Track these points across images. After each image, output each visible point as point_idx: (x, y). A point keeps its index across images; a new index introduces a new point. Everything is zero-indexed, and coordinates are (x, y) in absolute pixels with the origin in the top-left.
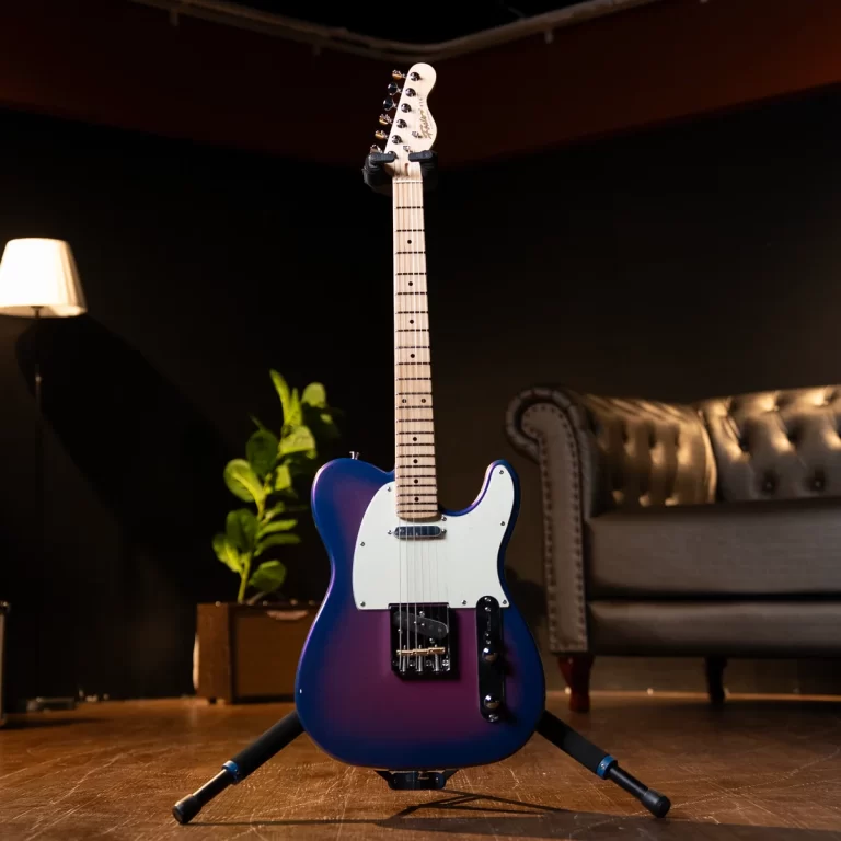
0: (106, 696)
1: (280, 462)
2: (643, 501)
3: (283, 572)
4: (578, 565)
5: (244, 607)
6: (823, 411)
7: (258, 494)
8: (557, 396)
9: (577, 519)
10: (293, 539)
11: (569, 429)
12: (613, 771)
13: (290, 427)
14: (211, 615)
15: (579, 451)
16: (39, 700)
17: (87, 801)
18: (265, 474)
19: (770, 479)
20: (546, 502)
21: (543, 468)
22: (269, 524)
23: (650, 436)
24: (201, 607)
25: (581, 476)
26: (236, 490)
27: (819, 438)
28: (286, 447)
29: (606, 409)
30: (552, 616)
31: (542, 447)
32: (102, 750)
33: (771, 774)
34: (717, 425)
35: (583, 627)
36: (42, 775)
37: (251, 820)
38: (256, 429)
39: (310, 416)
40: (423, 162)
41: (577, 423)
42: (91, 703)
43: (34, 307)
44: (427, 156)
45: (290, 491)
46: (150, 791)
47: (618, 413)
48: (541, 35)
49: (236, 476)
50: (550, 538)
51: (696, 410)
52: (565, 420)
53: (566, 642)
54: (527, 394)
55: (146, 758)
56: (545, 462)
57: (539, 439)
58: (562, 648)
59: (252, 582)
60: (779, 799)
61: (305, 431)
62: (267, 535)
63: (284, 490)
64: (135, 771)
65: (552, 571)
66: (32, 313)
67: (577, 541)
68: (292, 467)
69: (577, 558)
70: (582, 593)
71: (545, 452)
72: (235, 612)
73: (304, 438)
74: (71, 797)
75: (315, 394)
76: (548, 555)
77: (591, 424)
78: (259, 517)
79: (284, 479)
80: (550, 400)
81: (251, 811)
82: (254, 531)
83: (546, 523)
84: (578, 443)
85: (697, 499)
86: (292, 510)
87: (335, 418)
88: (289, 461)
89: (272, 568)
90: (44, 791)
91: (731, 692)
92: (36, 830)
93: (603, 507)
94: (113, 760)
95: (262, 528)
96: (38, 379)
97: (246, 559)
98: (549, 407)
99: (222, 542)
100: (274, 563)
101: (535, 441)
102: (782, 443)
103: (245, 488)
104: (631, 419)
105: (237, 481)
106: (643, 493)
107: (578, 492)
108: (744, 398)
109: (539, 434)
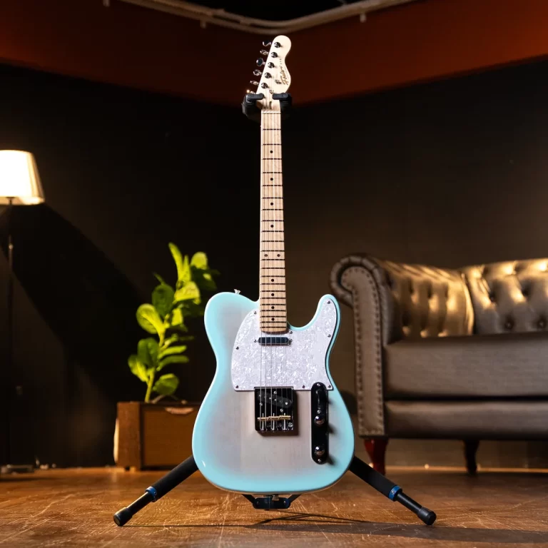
0: (54, 466)
1: (175, 306)
2: (423, 334)
3: (177, 381)
4: (378, 376)
5: (150, 405)
6: (545, 276)
7: (160, 328)
8: (365, 262)
9: (378, 346)
10: (184, 359)
11: (374, 284)
12: (399, 495)
13: (182, 283)
14: (127, 410)
15: (380, 299)
16: (9, 466)
17: (55, 516)
18: (165, 314)
19: (510, 321)
20: (357, 334)
21: (356, 311)
22: (166, 349)
23: (428, 290)
24: (120, 405)
25: (381, 316)
26: (144, 325)
28: (180, 296)
29: (399, 272)
30: (360, 412)
31: (355, 296)
32: (58, 492)
33: (503, 506)
34: (474, 284)
35: (381, 418)
36: (21, 504)
37: (164, 525)
38: (159, 283)
39: (196, 275)
40: (281, 101)
41: (379, 281)
42: (44, 470)
43: (8, 198)
44: (285, 96)
45: (182, 326)
46: (95, 511)
47: (408, 274)
48: (358, 17)
49: (144, 315)
50: (360, 358)
51: (460, 273)
52: (371, 278)
53: (369, 429)
54: (345, 260)
56: (357, 307)
57: (353, 291)
58: (367, 433)
59: (155, 389)
60: (506, 517)
61: (193, 286)
62: (165, 357)
63: (178, 326)
64: (83, 502)
65: (361, 381)
66: (7, 202)
67: (378, 360)
68: (183, 310)
69: (378, 372)
70: (381, 396)
71: (357, 300)
72: (143, 407)
73: (192, 290)
74: (44, 513)
75: (200, 260)
76: (358, 370)
77: (389, 281)
78: (160, 344)
79: (178, 318)
80: (361, 265)
81: (164, 521)
82: (157, 354)
83: (357, 348)
84: (379, 293)
85: (460, 333)
86: (183, 339)
87: (213, 277)
88: (181, 306)
89: (168, 380)
90: (25, 511)
91: (482, 466)
92: (26, 528)
93: (396, 337)
94: (67, 497)
95: (162, 351)
96: (11, 247)
97: (151, 373)
98: (360, 269)
99: (134, 362)
100: (170, 376)
101: (350, 293)
102: (518, 296)
103: (151, 324)
104: (416, 279)
105: (145, 319)
106: (423, 328)
107: (379, 327)
108: (493, 266)
109: (353, 287)
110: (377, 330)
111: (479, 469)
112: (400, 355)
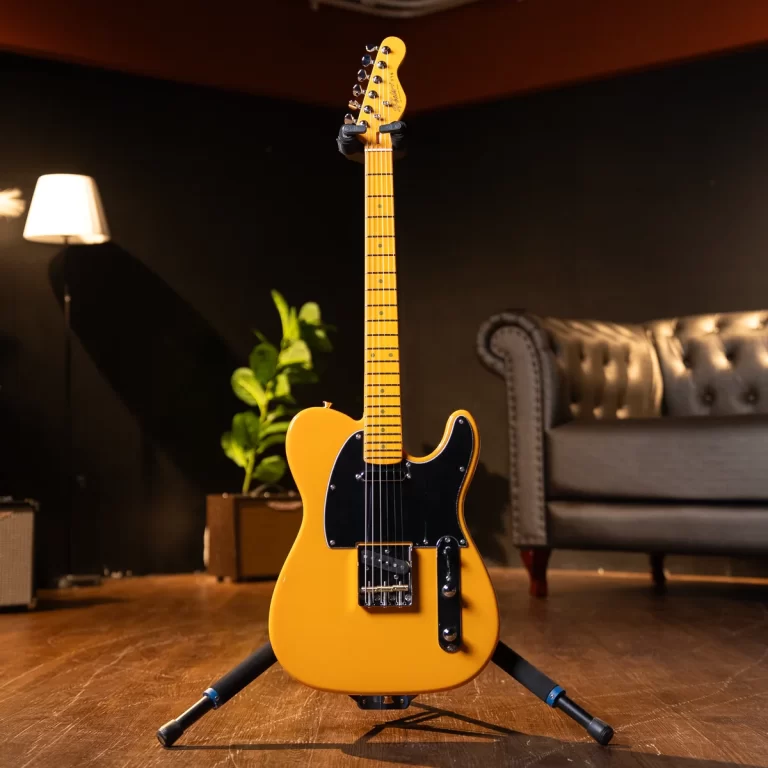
0: (129, 572)
1: (280, 371)
2: (598, 412)
3: (283, 466)
5: (249, 499)
6: (757, 335)
7: (261, 398)
8: (522, 320)
9: (538, 430)
11: (533, 350)
12: (561, 700)
13: (288, 341)
14: (219, 505)
15: (541, 370)
16: (70, 578)
17: (87, 713)
18: (267, 381)
19: (710, 394)
20: (511, 413)
21: (509, 384)
22: (270, 426)
23: (604, 355)
24: (210, 498)
25: (542, 392)
26: (242, 394)
27: (752, 357)
28: (285, 358)
29: (565, 332)
30: (515, 514)
31: (508, 365)
32: (115, 640)
33: (707, 684)
34: (663, 344)
35: (542, 523)
36: (54, 674)
38: (259, 342)
39: (306, 331)
40: (393, 133)
41: (540, 345)
42: (114, 580)
43: (63, 236)
44: (398, 127)
45: (288, 397)
46: (146, 700)
47: (576, 335)
49: (242, 383)
50: (515, 445)
51: (645, 329)
52: (529, 342)
53: (527, 536)
54: (495, 318)
55: (150, 653)
56: (512, 379)
57: (507, 357)
58: (523, 542)
59: (256, 475)
60: (717, 720)
61: (302, 345)
62: (268, 436)
63: (283, 397)
64: (138, 671)
65: (516, 474)
66: (61, 241)
67: (538, 449)
68: (290, 377)
69: (537, 463)
70: (541, 494)
71: (511, 370)
72: (239, 504)
73: (301, 351)
74: (74, 707)
75: (311, 312)
76: (512, 460)
77: (552, 345)
78: (261, 419)
79: (283, 387)
80: (516, 324)
82: (257, 431)
83: (511, 432)
84: (540, 361)
85: (645, 412)
87: (329, 334)
88: (287, 371)
89: (273, 464)
90: (51, 700)
91: (672, 573)
93: (562, 419)
94: (121, 655)
95: (263, 429)
96: (67, 299)
97: (250, 455)
98: (515, 329)
99: (229, 440)
100: (274, 459)
101: (502, 360)
102: (721, 361)
103: (250, 394)
104: (588, 341)
105: (242, 388)
106: (597, 404)
107: (539, 405)
108: (688, 320)
109: (507, 353)
110: (537, 410)
111: (668, 575)
112: (566, 442)
